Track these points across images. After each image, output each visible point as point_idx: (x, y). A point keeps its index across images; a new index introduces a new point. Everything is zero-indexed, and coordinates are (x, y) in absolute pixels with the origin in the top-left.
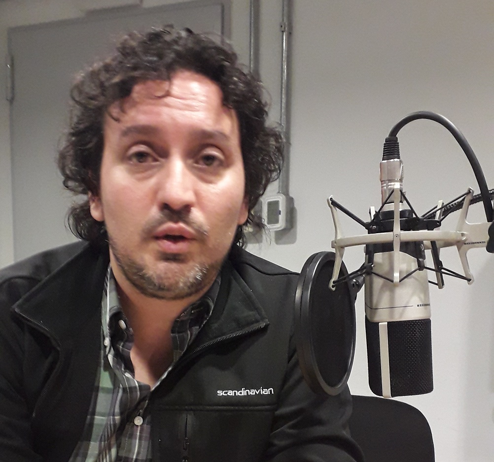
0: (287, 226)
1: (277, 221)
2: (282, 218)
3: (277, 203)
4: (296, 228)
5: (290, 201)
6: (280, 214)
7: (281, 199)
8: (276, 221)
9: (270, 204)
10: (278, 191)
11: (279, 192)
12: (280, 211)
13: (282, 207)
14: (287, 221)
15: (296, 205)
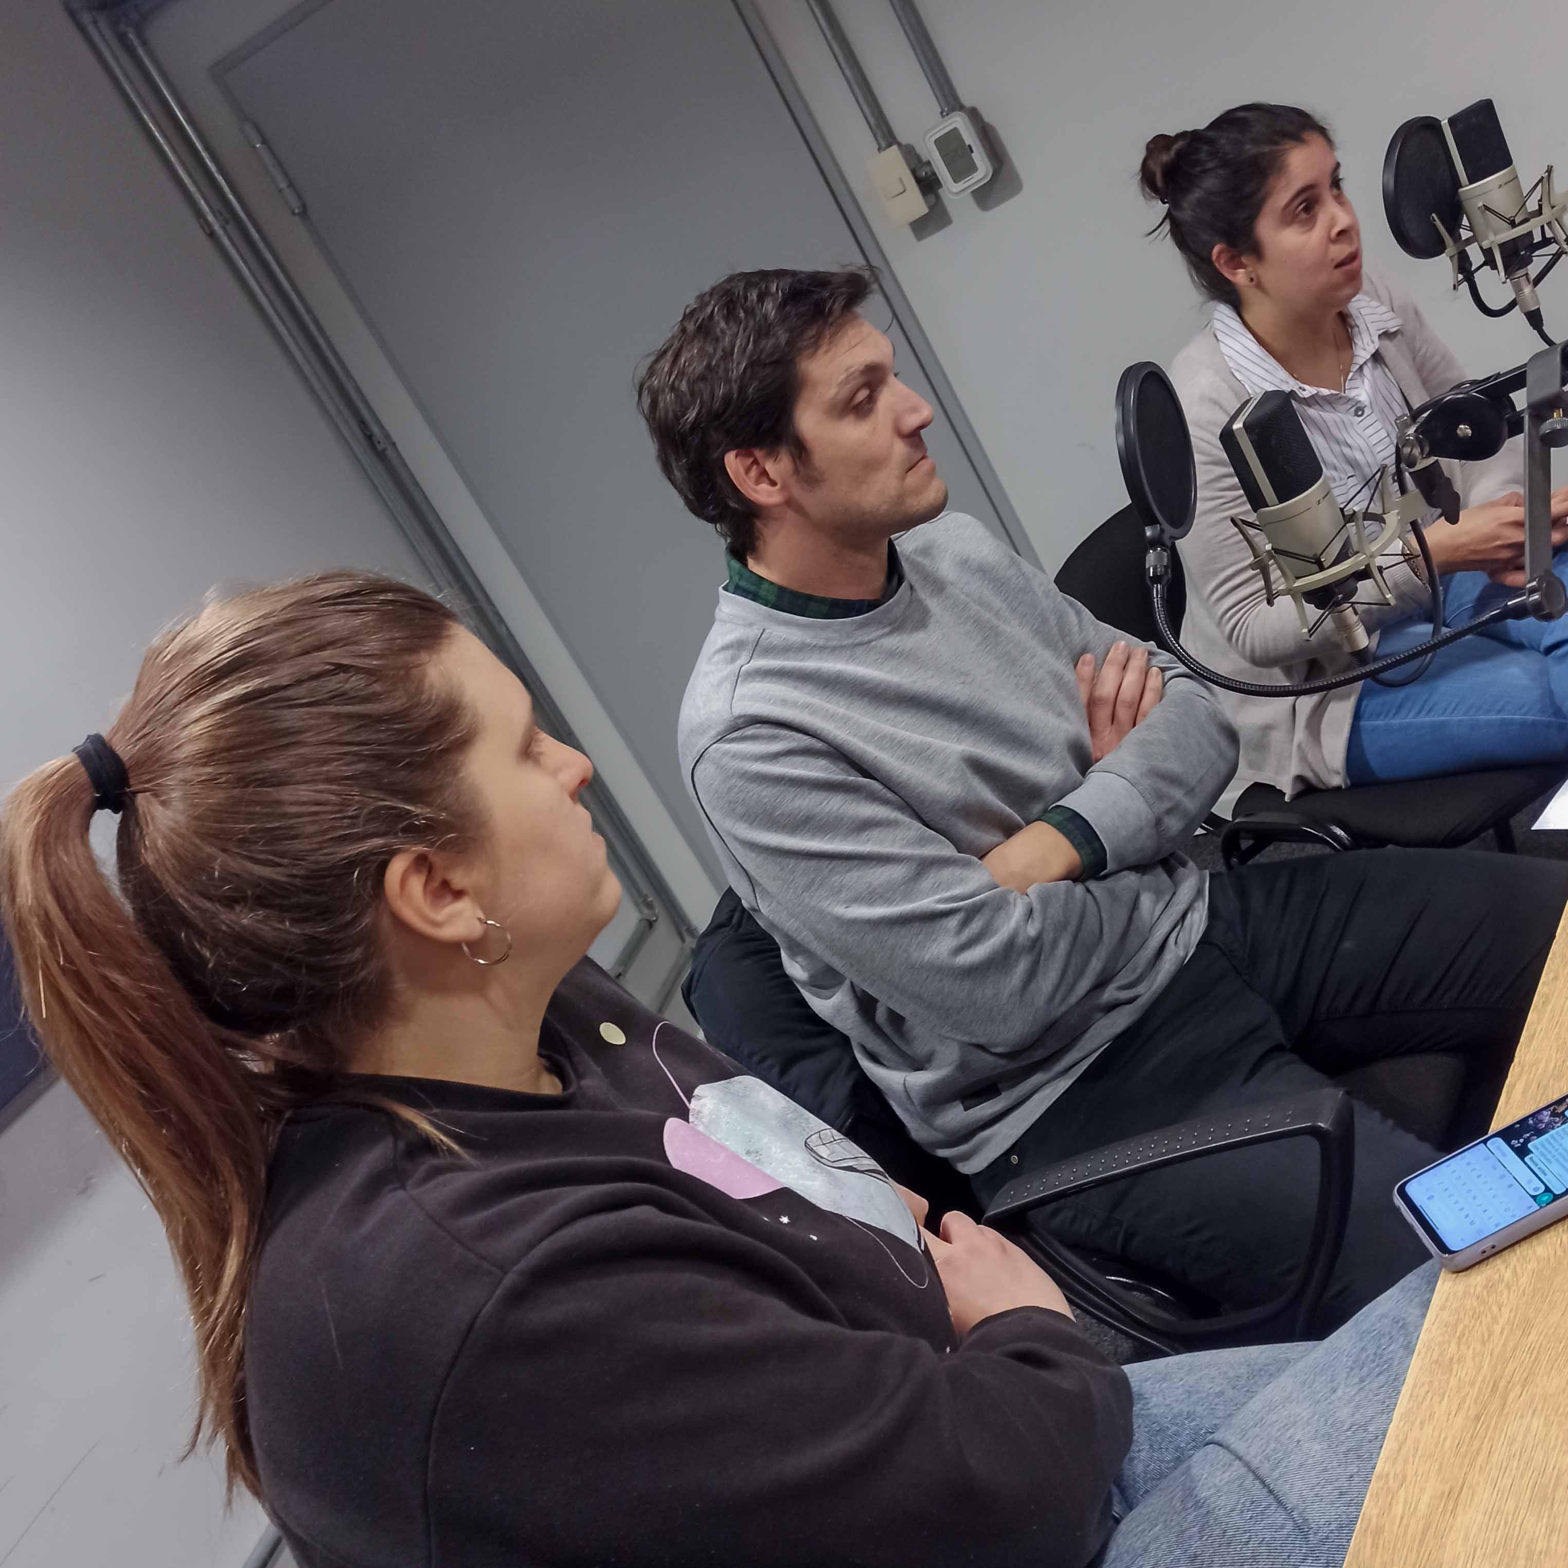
0: (993, 165)
1: (973, 168)
2: (978, 156)
3: (954, 134)
4: (1010, 160)
6: (972, 152)
10: (939, 110)
11: (945, 113)
12: (969, 146)
13: (969, 137)
14: (990, 158)
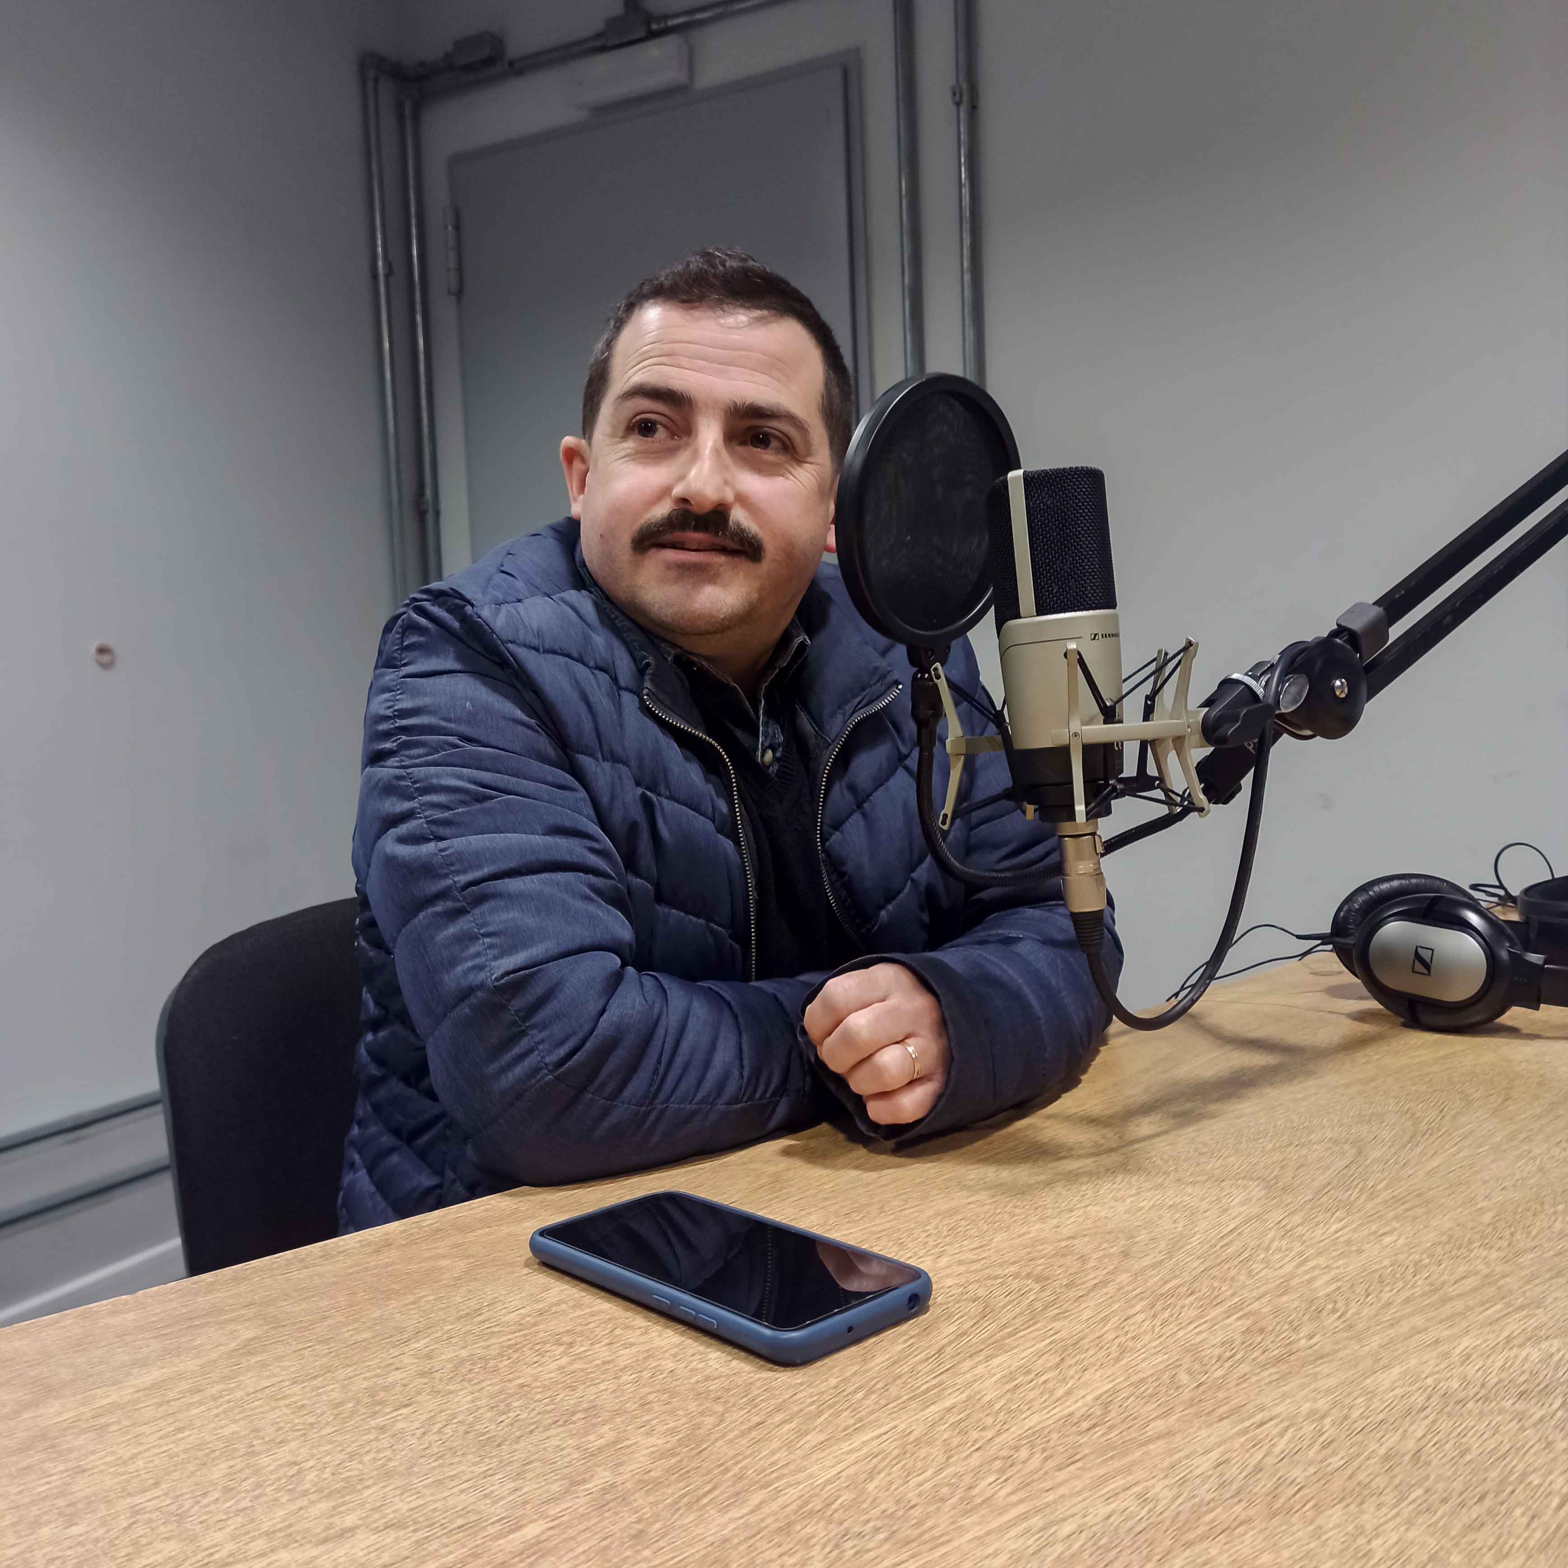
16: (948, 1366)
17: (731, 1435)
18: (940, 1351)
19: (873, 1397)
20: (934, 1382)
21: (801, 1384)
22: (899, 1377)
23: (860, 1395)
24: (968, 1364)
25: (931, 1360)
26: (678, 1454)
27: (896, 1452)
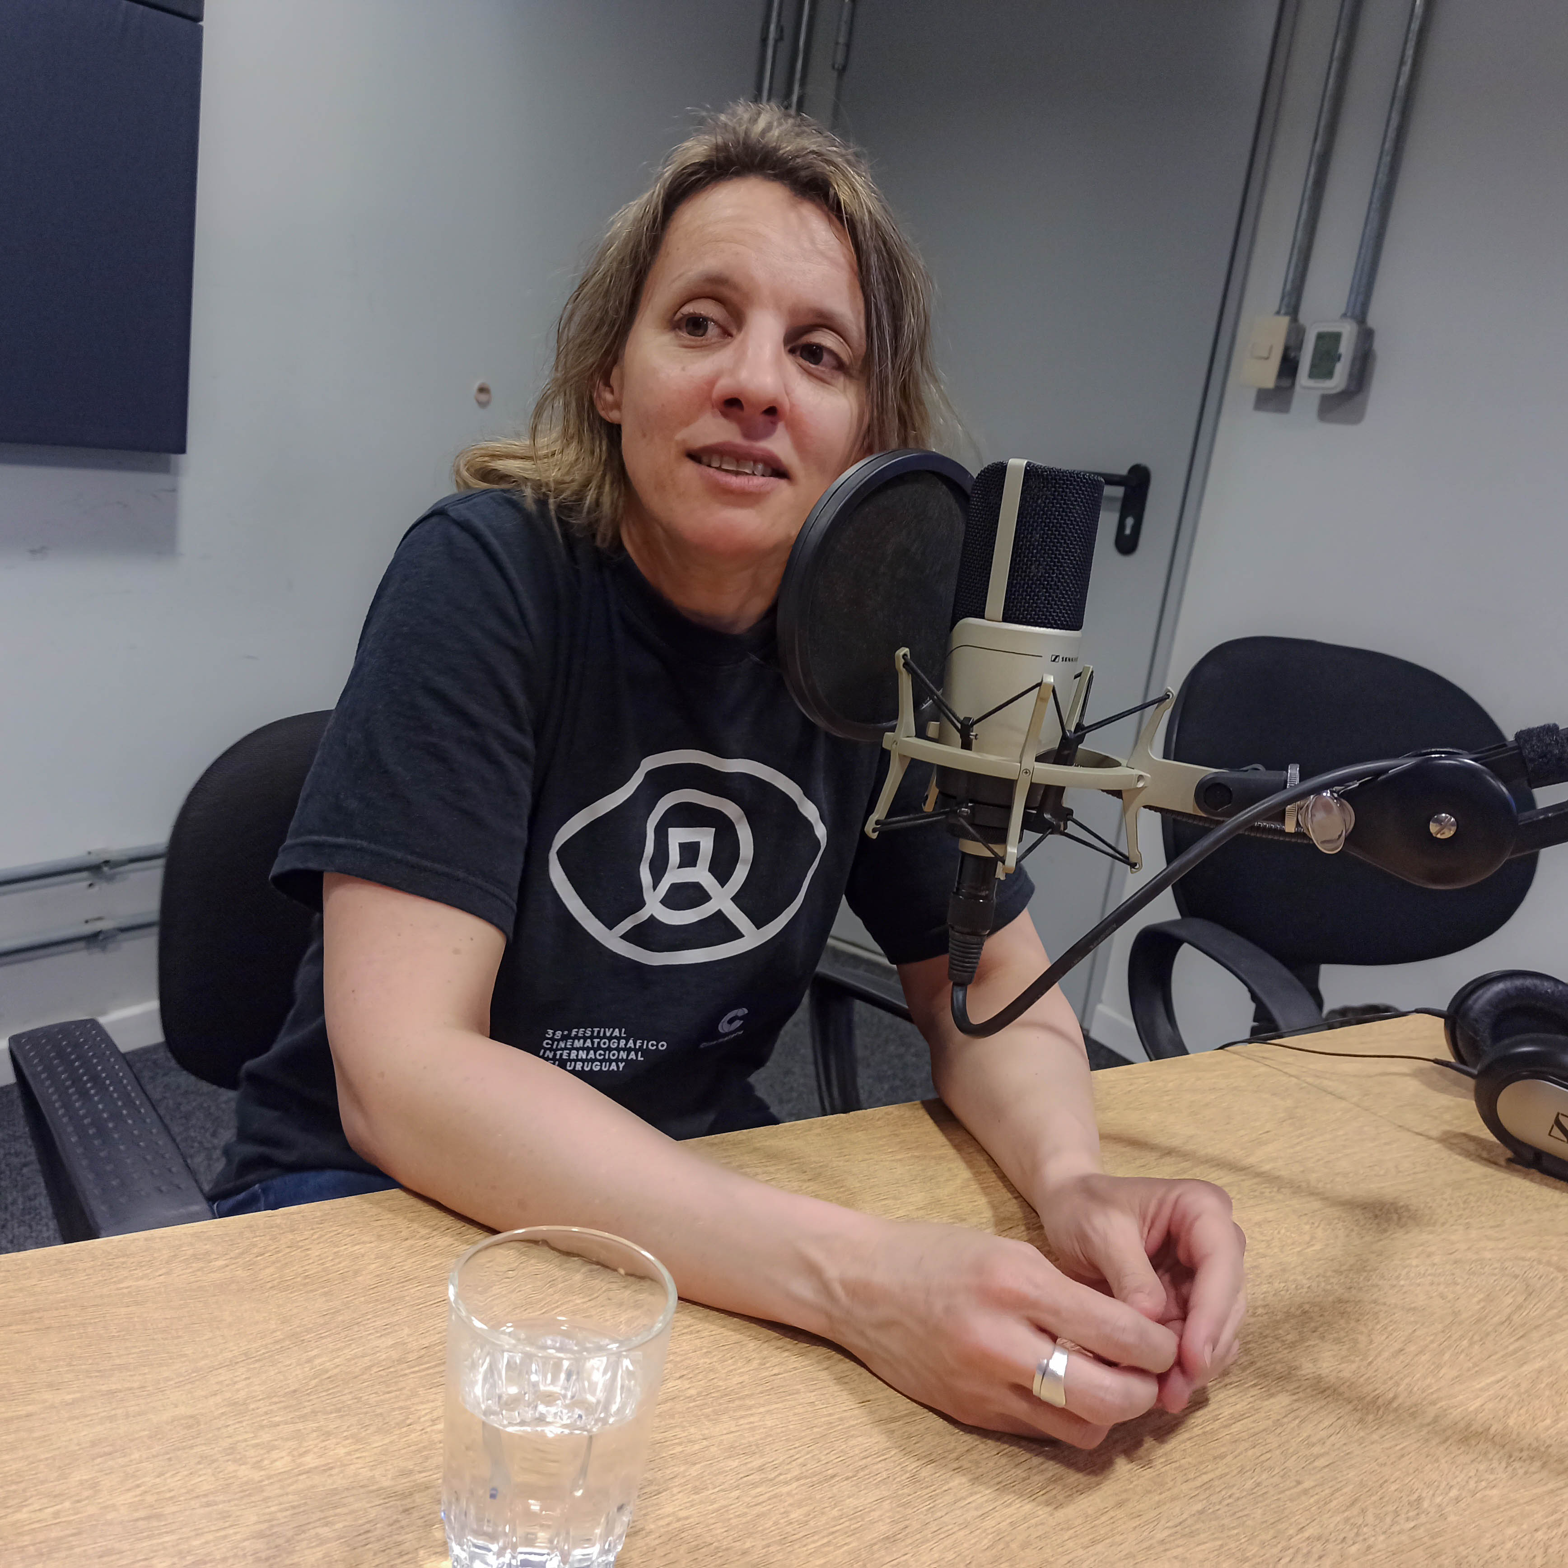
0: (1348, 385)
2: (1342, 370)
3: (1336, 337)
4: (1368, 394)
5: (1366, 336)
6: (1339, 360)
7: (1348, 331)
8: (1329, 374)
9: (1320, 337)
10: (1343, 310)
11: (1344, 315)
12: (1341, 355)
13: (1346, 348)
14: (1351, 375)
15: (1379, 345)
16: (1521, 1334)
17: (1386, 1354)
18: (1509, 1318)
19: (1476, 1347)
20: (1517, 1345)
21: (1416, 1322)
22: (1488, 1334)
23: (1465, 1343)
24: (1535, 1335)
25: (1506, 1324)
26: (1353, 1362)
27: (1516, 1399)
